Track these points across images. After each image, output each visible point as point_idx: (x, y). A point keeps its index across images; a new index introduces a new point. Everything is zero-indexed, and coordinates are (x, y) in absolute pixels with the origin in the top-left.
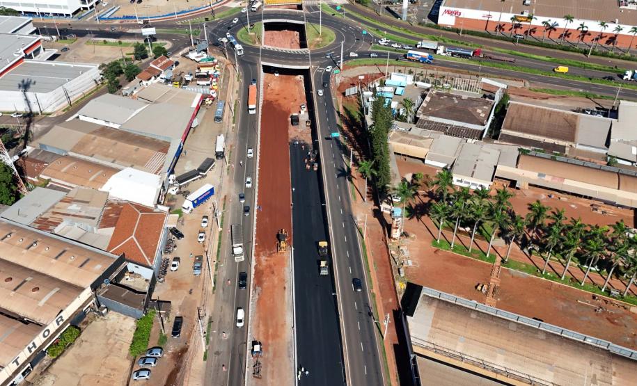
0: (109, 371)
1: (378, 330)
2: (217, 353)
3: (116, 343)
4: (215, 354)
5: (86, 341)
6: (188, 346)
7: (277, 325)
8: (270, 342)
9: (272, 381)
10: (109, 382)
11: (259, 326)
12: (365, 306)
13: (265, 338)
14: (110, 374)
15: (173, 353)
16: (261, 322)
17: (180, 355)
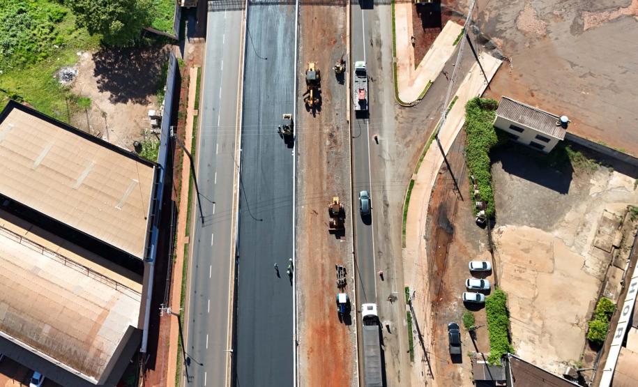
0: (522, 275)
1: (184, 333)
2: (392, 299)
3: (531, 319)
4: (396, 298)
5: (573, 325)
6: (432, 310)
7: (319, 351)
8: (328, 323)
9: (324, 261)
10: (517, 261)
11: (345, 351)
12: (192, 377)
13: (335, 329)
14: (520, 272)
15: (450, 301)
16: (342, 358)
17: (439, 297)
